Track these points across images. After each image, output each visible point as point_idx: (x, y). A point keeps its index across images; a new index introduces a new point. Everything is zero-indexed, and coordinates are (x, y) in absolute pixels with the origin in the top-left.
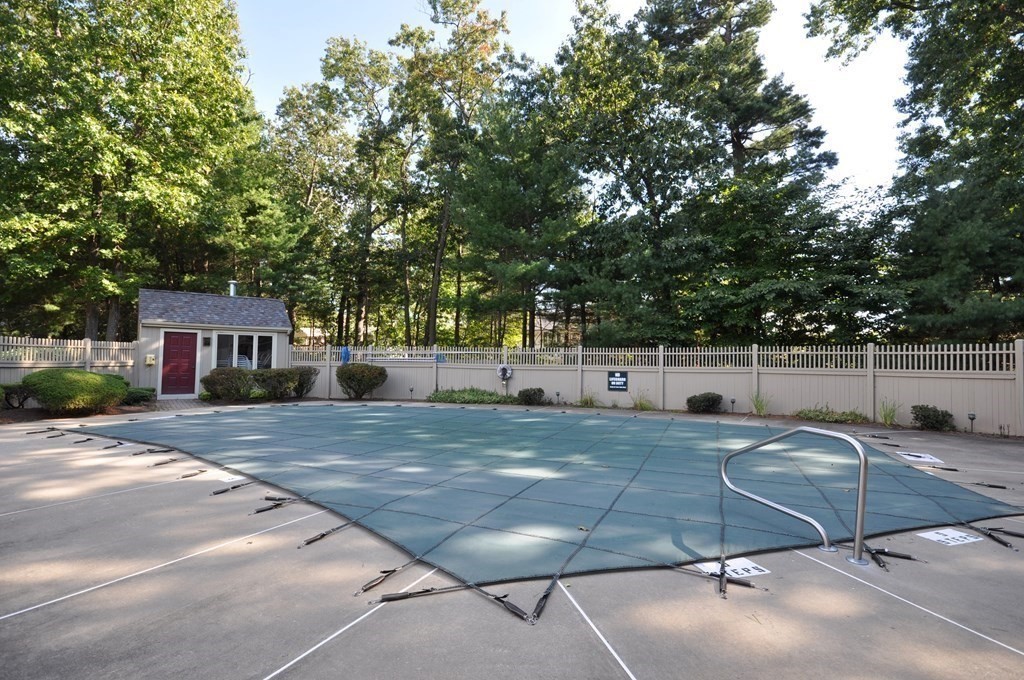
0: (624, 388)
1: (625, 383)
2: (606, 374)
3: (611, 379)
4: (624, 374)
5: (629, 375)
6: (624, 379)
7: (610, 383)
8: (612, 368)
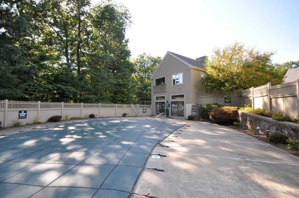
0: (25, 117)
1: (26, 115)
2: (18, 112)
3: (20, 114)
4: (25, 112)
5: (27, 112)
6: (26, 114)
7: (19, 116)
8: (20, 109)
